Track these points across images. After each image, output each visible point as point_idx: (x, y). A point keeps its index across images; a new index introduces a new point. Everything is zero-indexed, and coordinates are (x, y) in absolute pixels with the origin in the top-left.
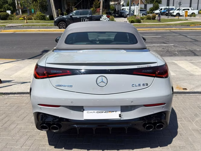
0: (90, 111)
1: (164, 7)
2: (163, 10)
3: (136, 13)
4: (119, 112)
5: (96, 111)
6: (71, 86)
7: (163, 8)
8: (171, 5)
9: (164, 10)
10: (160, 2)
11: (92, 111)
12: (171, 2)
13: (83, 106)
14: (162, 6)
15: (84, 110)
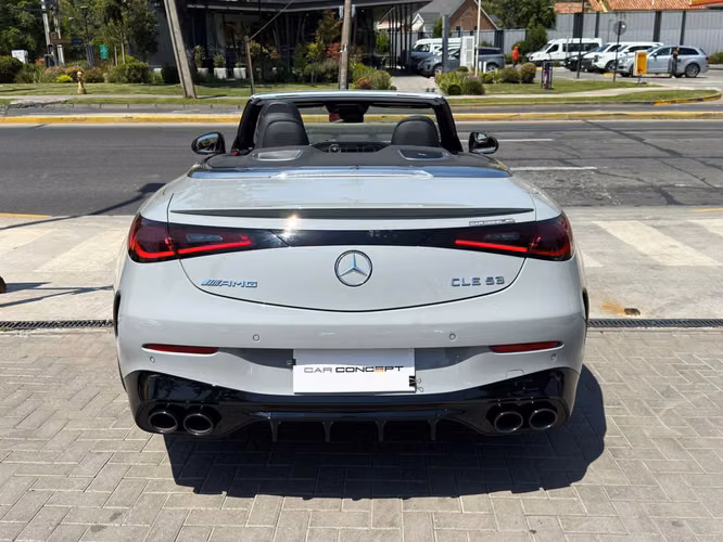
0: (315, 367)
1: (564, 41)
3: (468, 60)
4: (411, 371)
5: (334, 367)
6: (253, 285)
7: (561, 42)
8: (590, 33)
10: (550, 22)
11: (321, 366)
12: (589, 21)
13: (292, 350)
14: (557, 38)
15: (294, 363)
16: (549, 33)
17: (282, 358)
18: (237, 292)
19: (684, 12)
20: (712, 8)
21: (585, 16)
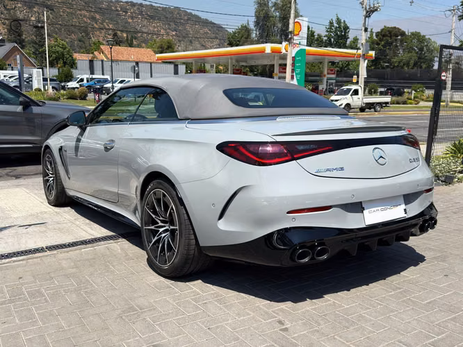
0: (373, 209)
1: (88, 76)
2: (85, 81)
3: (38, 84)
4: (403, 206)
5: (379, 208)
6: (342, 169)
7: (85, 77)
8: (98, 72)
9: (88, 81)
10: (73, 64)
11: (375, 209)
12: (97, 65)
13: (361, 202)
14: (82, 74)
15: (364, 209)
16: (74, 71)
17: (357, 207)
18: (328, 174)
19: (151, 63)
20: (166, 62)
21: (95, 62)
